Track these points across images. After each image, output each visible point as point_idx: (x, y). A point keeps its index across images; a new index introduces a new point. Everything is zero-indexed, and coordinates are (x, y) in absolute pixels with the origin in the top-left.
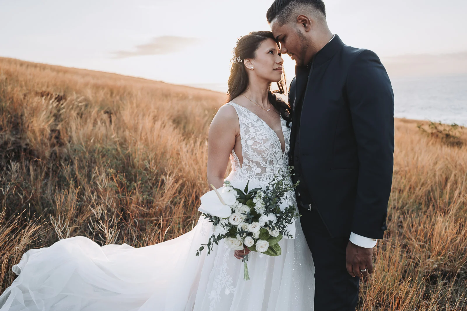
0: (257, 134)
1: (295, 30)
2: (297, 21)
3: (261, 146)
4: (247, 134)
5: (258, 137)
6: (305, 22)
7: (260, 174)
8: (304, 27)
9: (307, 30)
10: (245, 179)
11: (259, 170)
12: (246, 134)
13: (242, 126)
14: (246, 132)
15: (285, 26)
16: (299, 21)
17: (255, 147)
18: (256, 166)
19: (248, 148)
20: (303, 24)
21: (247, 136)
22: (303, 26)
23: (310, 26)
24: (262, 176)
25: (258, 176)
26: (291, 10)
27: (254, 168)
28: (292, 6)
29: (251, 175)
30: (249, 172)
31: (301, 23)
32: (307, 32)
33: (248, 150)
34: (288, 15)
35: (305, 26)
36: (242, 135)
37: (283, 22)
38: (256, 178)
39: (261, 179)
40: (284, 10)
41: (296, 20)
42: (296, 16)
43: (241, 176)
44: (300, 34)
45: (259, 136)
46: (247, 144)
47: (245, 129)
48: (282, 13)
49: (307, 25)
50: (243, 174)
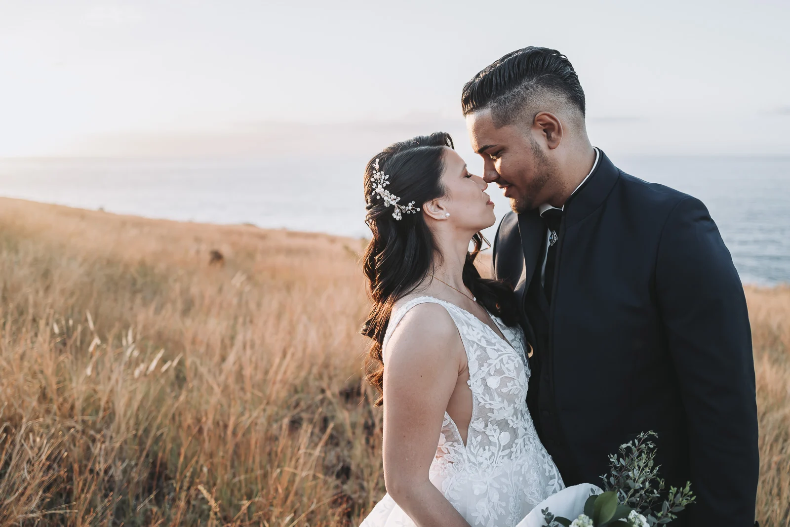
0: (502, 359)
1: (526, 140)
2: (534, 124)
3: (514, 384)
4: (485, 364)
5: (507, 366)
6: (550, 129)
7: (509, 446)
8: (546, 138)
9: (552, 145)
10: (484, 466)
11: (505, 437)
12: (481, 365)
13: (470, 347)
14: (483, 360)
15: (507, 130)
16: (539, 123)
17: (504, 390)
18: (498, 431)
19: (491, 395)
20: (545, 131)
21: (485, 368)
22: (544, 136)
23: (559, 137)
24: (513, 449)
25: (507, 451)
26: (524, 99)
27: (493, 436)
28: (527, 89)
29: (493, 454)
30: (487, 447)
31: (540, 128)
32: (550, 148)
33: (492, 399)
34: (518, 107)
35: (549, 137)
36: (473, 368)
37: (503, 120)
38: (504, 456)
39: (513, 457)
40: (508, 95)
41: (531, 120)
42: (534, 112)
43: (474, 464)
44: (537, 151)
45: (508, 363)
46: (486, 386)
47: (478, 353)
48: (505, 101)
49: (553, 135)
50: (475, 456)
